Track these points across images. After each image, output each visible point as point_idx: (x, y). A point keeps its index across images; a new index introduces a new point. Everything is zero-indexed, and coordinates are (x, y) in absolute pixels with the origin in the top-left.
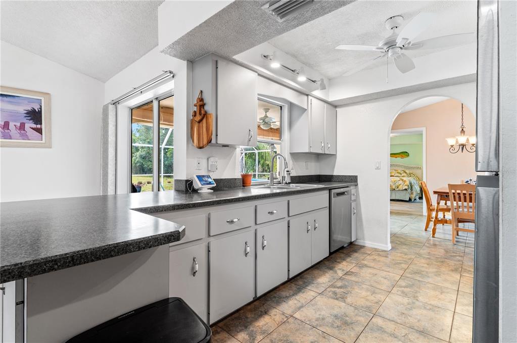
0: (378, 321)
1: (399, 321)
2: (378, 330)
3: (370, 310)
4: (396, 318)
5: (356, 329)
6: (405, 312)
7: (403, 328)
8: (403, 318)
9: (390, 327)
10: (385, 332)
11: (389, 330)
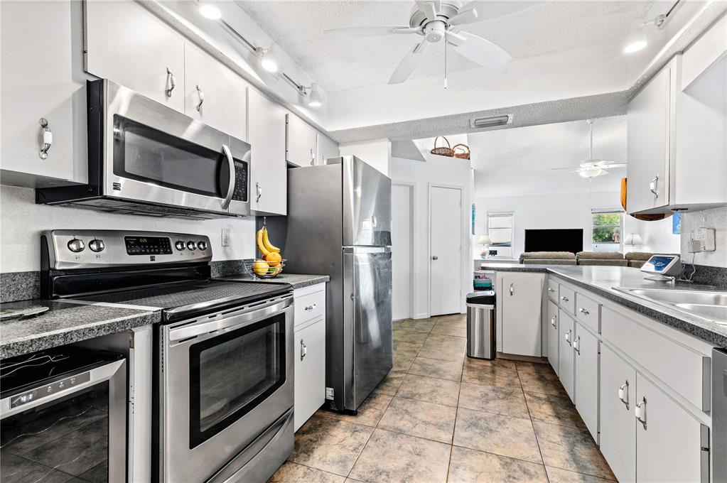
0: (446, 437)
1: (422, 441)
2: (442, 426)
3: (460, 450)
4: (426, 444)
5: (461, 421)
6: (416, 458)
7: (419, 433)
8: (418, 447)
9: (431, 432)
10: (434, 425)
11: (432, 428)
